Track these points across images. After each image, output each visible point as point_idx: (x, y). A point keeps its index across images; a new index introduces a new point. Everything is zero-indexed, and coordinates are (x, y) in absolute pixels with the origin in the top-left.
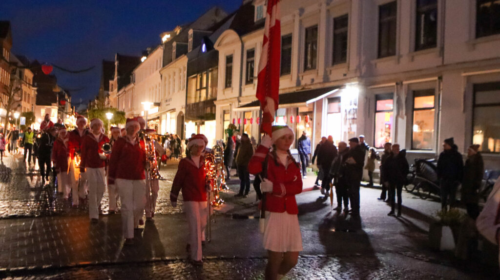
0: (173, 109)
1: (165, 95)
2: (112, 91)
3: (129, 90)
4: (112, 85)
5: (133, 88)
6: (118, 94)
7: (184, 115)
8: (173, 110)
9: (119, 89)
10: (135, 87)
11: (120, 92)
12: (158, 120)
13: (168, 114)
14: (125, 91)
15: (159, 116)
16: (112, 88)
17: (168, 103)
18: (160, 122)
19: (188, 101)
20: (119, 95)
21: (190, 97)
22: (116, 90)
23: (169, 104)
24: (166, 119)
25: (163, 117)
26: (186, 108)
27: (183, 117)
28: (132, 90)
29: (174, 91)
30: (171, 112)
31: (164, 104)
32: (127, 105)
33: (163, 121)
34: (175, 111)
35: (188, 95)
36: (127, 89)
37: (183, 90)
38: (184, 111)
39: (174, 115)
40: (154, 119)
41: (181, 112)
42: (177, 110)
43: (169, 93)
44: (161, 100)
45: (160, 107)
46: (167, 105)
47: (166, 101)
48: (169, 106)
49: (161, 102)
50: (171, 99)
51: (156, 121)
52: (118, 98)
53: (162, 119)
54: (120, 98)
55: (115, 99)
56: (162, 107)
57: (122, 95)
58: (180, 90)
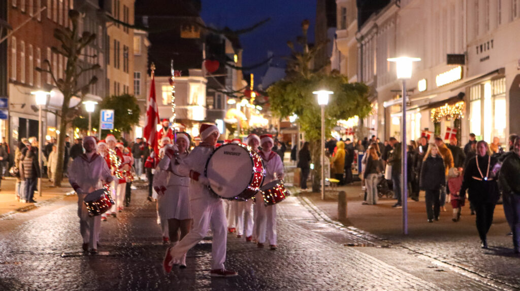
0: (497, 71)
1: (476, 30)
2: (344, 27)
3: (386, 22)
4: (344, 10)
5: (396, 16)
6: (359, 36)
8: (498, 74)
9: (362, 22)
10: (402, 13)
11: (364, 30)
12: (461, 104)
13: (488, 84)
14: (376, 26)
15: (462, 90)
16: (345, 18)
17: (484, 54)
18: (468, 108)
20: (362, 38)
22: (355, 23)
23: (488, 58)
24: (482, 98)
25: (475, 92)
28: (395, 23)
29: (499, 19)
30: (493, 79)
31: (474, 58)
33: (475, 106)
34: (503, 77)
36: (380, 21)
39: (503, 86)
40: (451, 101)
41: (518, 78)
42: (507, 72)
43: (487, 25)
44: (468, 46)
45: (465, 67)
46: (482, 60)
47: (479, 49)
48: (486, 62)
49: (466, 53)
50: (492, 41)
51: (457, 105)
52: (359, 45)
53: (471, 99)
54: (365, 44)
55: (353, 50)
56: (470, 66)
57: (370, 37)
58: (515, 15)
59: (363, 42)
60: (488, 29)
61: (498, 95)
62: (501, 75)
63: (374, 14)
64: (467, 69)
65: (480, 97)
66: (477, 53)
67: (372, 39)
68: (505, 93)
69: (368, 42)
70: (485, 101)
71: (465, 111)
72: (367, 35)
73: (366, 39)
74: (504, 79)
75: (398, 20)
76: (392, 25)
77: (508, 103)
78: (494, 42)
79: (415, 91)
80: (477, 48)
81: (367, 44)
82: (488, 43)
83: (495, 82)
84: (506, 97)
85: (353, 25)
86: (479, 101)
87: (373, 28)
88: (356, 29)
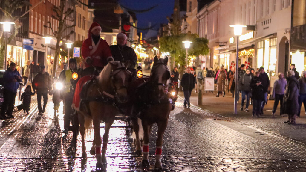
0: (273, 34)
1: (262, 14)
2: (190, 11)
3: (213, 9)
4: (191, 3)
5: (218, 6)
6: (198, 15)
7: (289, 42)
8: (273, 36)
9: (200, 8)
10: (222, 5)
11: (201, 13)
12: (253, 50)
13: (267, 41)
14: (207, 11)
15: (254, 43)
16: (191, 7)
17: (266, 26)
18: (256, 52)
19: (294, 23)
20: (200, 16)
21: (298, 17)
22: (196, 9)
23: (268, 28)
24: (264, 48)
25: (260, 44)
26: (291, 32)
27: (287, 45)
28: (218, 9)
29: (274, 8)
30: (270, 39)
31: (260, 27)
32: (210, 30)
33: (260, 51)
34: (276, 37)
35: (294, 14)
36: (210, 8)
37: (287, 7)
38: (288, 36)
39: (275, 42)
40: (247, 48)
41: (284, 38)
42: (278, 35)
44: (257, 22)
45: (255, 32)
46: (264, 29)
47: (263, 23)
48: (267, 29)
49: (256, 25)
50: (270, 19)
51: (250, 50)
52: (198, 20)
53: (258, 48)
54: (201, 20)
55: (194, 22)
56: (258, 32)
57: (204, 16)
58: (283, 7)
59: (200, 19)
60: (268, 13)
61: (272, 46)
62: (275, 36)
63: (207, 5)
64: (256, 33)
65: (263, 47)
66: (262, 25)
67: (204, 17)
68: (277, 45)
69: (203, 19)
70: (265, 49)
71: (254, 54)
72: (202, 15)
73: (202, 17)
74: (276, 38)
75: (219, 8)
76: (216, 10)
77: (278, 50)
78: (272, 20)
79: (227, 43)
80: (262, 23)
81: (202, 20)
82: (268, 20)
83: (271, 39)
84: (277, 47)
85: (195, 10)
86: (262, 49)
87: (205, 12)
88: (197, 12)
